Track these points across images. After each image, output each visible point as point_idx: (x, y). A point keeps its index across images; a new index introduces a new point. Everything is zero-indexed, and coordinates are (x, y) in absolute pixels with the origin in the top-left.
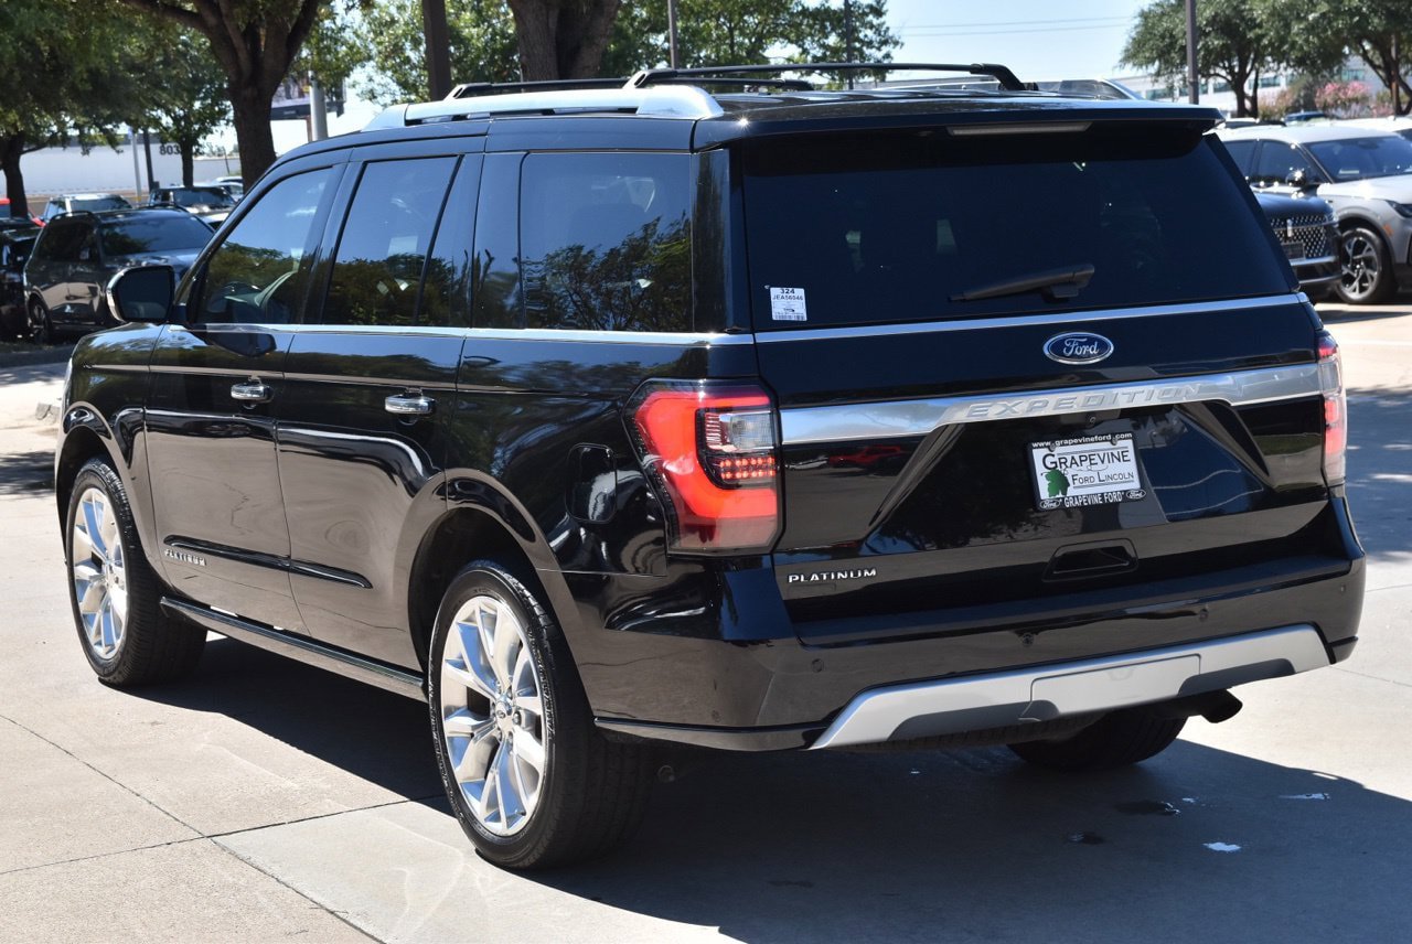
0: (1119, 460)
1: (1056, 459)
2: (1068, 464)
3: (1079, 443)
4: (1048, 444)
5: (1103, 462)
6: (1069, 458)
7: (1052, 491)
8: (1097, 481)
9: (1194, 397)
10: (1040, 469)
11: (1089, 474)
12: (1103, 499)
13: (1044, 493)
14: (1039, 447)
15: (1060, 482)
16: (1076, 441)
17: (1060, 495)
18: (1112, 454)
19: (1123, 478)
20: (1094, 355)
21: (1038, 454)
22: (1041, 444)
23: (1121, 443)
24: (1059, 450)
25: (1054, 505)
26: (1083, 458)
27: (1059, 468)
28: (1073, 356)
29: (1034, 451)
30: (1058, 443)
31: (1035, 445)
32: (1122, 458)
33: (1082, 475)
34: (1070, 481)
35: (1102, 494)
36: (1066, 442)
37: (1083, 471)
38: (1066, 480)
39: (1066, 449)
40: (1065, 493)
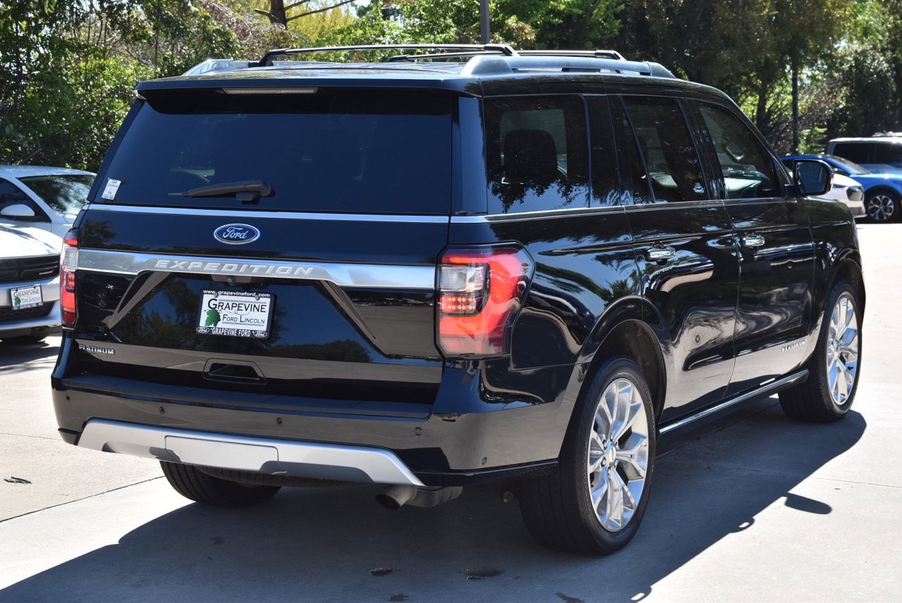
0: (258, 310)
1: (217, 303)
2: (224, 307)
3: (233, 295)
4: (214, 292)
5: (246, 310)
6: (225, 303)
7: (208, 322)
8: (238, 321)
9: (306, 276)
10: (205, 307)
11: (234, 316)
12: (237, 334)
13: (203, 323)
14: (207, 293)
15: (215, 317)
16: (231, 293)
17: (212, 326)
18: (255, 306)
19: (257, 322)
20: (242, 239)
21: (207, 298)
22: (209, 292)
23: (262, 300)
24: (220, 297)
25: (206, 331)
26: (234, 305)
27: (217, 309)
28: (228, 239)
29: (205, 296)
30: (220, 293)
31: (204, 292)
32: (260, 309)
33: (230, 315)
34: (221, 318)
35: (238, 330)
36: (225, 293)
37: (231, 313)
38: (219, 316)
39: (225, 298)
40: (215, 325)
